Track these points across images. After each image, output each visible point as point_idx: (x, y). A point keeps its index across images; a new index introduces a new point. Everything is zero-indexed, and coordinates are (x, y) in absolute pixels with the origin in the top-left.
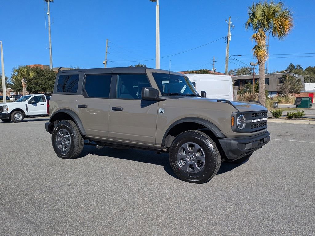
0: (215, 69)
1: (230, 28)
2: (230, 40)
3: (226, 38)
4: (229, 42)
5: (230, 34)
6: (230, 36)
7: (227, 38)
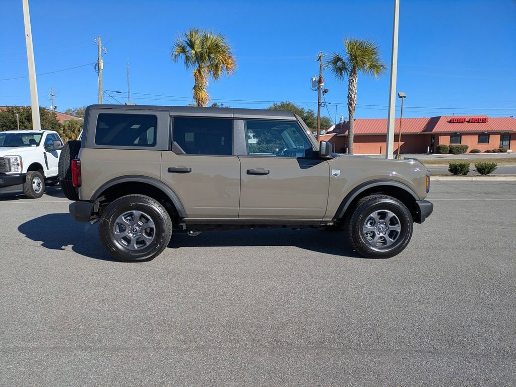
0: (55, 107)
1: (100, 51)
2: (102, 68)
3: (96, 65)
4: (101, 71)
5: (102, 61)
6: (102, 64)
7: (98, 65)
